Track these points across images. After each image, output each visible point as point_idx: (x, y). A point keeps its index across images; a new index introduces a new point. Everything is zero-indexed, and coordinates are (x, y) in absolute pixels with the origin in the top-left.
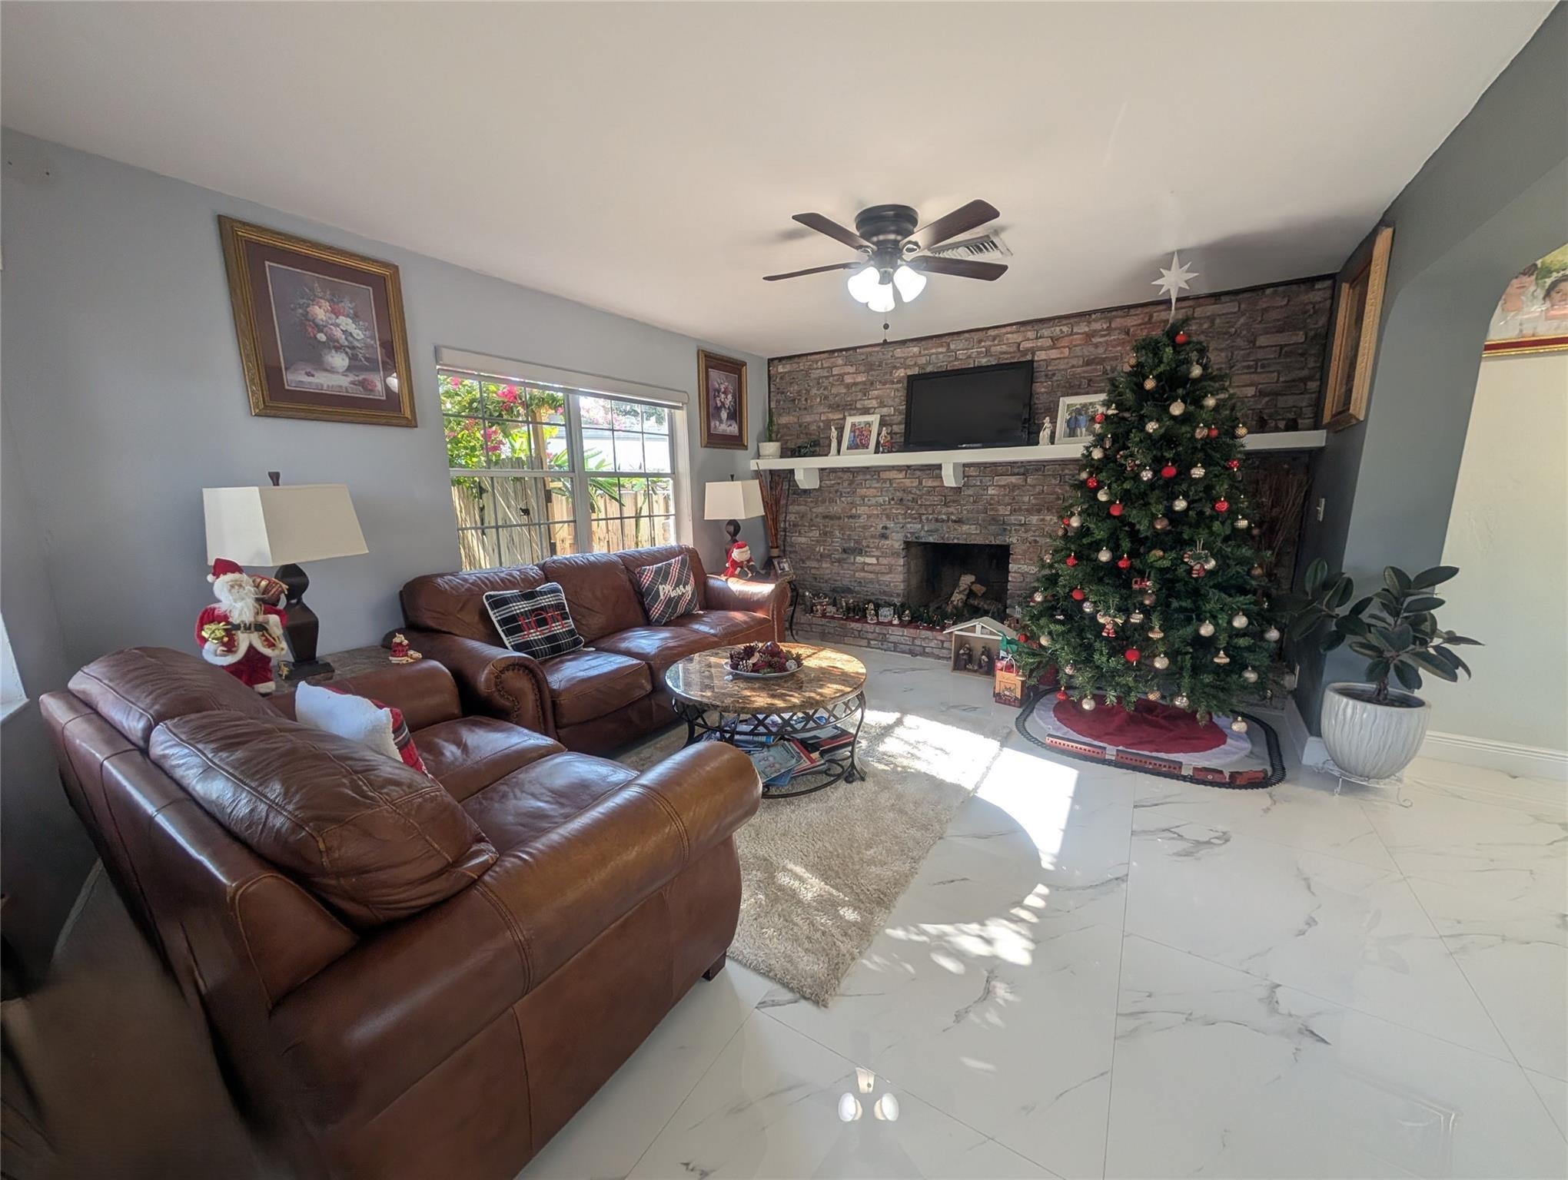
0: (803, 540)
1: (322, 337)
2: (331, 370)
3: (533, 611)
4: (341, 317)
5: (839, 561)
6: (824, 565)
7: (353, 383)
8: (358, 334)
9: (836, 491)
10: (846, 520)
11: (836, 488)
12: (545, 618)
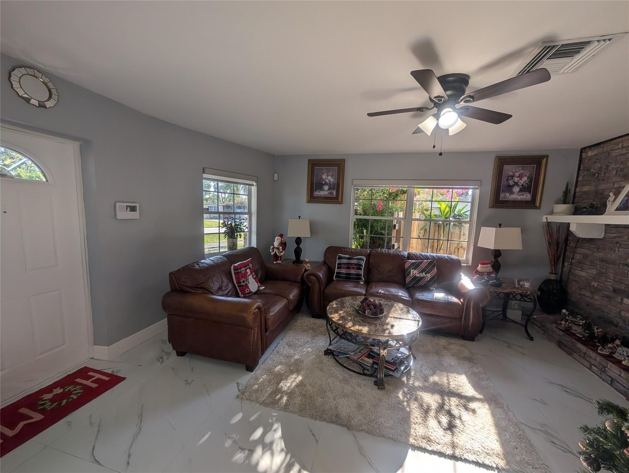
0: (583, 274)
1: (324, 182)
2: (324, 190)
3: (347, 263)
4: (329, 177)
5: (608, 297)
6: (596, 297)
7: (328, 193)
8: (332, 180)
9: (617, 243)
10: (621, 267)
11: (617, 240)
12: (350, 267)
